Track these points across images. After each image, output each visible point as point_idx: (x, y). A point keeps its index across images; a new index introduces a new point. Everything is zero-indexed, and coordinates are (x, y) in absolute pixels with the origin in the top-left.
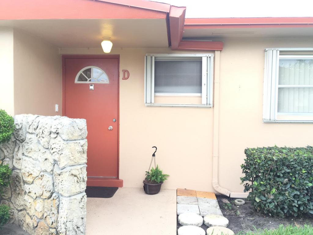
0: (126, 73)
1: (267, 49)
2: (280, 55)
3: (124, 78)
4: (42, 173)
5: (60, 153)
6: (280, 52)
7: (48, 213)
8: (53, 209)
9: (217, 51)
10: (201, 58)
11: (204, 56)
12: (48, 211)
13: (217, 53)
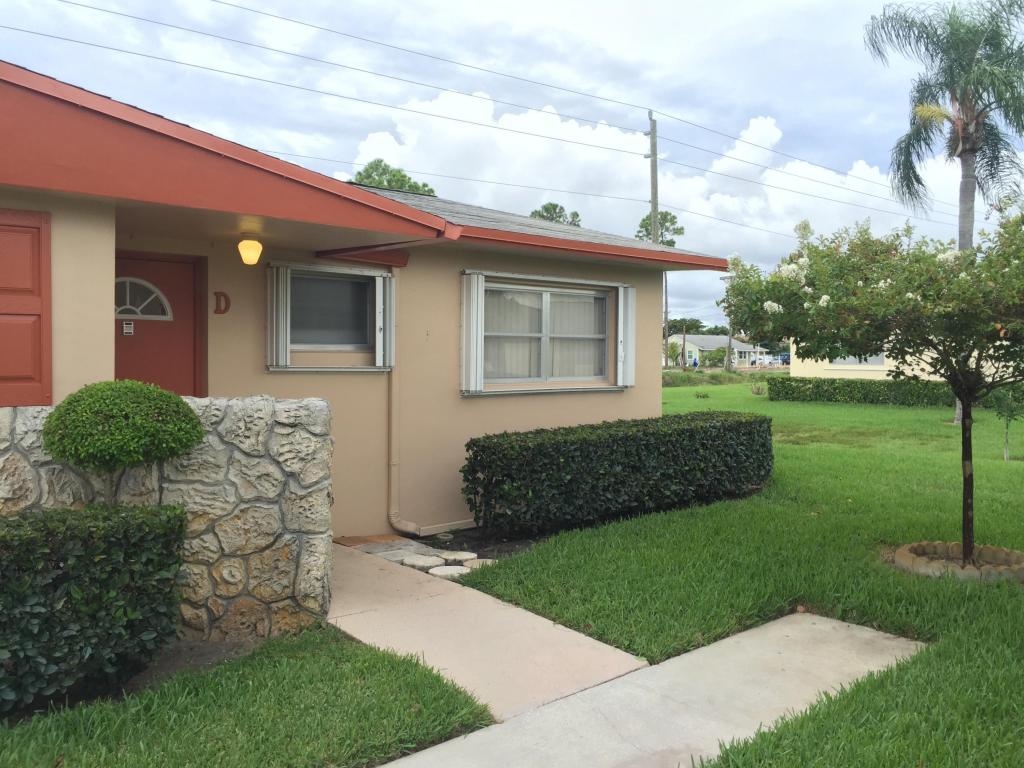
0: (223, 299)
1: (467, 272)
2: (486, 281)
3: (218, 311)
4: (243, 506)
5: (310, 457)
6: (486, 277)
7: (266, 576)
8: (280, 564)
9: (396, 267)
10: (373, 279)
11: (379, 275)
12: (264, 572)
13: (396, 271)
